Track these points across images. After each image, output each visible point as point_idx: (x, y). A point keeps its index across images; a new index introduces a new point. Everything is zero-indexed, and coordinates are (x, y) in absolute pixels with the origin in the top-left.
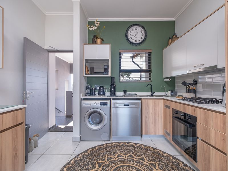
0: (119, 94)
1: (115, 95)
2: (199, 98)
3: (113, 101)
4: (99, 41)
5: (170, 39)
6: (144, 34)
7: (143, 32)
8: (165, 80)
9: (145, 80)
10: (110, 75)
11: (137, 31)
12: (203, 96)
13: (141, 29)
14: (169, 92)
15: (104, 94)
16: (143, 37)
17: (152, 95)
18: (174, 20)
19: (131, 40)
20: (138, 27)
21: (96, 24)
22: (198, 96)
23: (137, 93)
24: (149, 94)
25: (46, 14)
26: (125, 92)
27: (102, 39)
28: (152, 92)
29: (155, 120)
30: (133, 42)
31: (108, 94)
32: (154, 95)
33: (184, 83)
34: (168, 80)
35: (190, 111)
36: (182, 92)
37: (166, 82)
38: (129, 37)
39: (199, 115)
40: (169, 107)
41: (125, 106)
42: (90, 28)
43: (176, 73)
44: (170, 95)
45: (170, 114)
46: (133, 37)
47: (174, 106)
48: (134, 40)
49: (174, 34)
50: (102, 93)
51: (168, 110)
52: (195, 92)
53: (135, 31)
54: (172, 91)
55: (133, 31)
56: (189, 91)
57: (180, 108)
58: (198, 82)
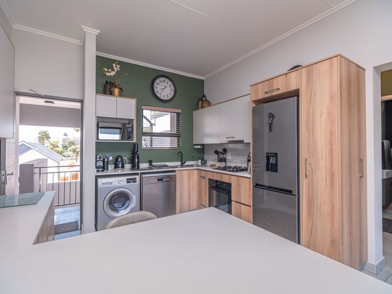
0: (144, 165)
1: (138, 167)
2: (230, 167)
3: (143, 176)
4: (117, 91)
5: (200, 100)
6: (173, 89)
7: (172, 87)
8: (195, 147)
9: (169, 146)
10: (135, 141)
11: (166, 84)
12: (233, 165)
13: (170, 83)
14: (200, 161)
15: (123, 167)
16: (172, 94)
17: (182, 166)
18: (204, 79)
19: (158, 95)
20: (167, 80)
21: (115, 68)
22: (228, 164)
23: (167, 164)
24: (179, 163)
25: (14, 27)
26: (150, 162)
27: (121, 89)
28: (182, 162)
29: (190, 194)
30: (160, 97)
31: (128, 166)
32: (185, 164)
33: (217, 152)
34: (199, 147)
35: (225, 179)
36: (212, 160)
37: (196, 149)
38: (156, 90)
39: (233, 181)
40: (204, 178)
41: (158, 180)
42: (107, 73)
43: (208, 141)
44: (200, 164)
45: (205, 184)
46: (160, 91)
47: (210, 176)
48: (162, 95)
49: (204, 96)
50: (120, 165)
51: (203, 180)
52: (224, 160)
53: (163, 83)
54: (202, 159)
55: (160, 83)
56: (220, 160)
57: (216, 177)
58: (228, 151)
